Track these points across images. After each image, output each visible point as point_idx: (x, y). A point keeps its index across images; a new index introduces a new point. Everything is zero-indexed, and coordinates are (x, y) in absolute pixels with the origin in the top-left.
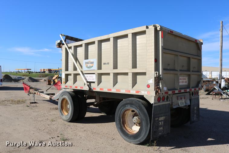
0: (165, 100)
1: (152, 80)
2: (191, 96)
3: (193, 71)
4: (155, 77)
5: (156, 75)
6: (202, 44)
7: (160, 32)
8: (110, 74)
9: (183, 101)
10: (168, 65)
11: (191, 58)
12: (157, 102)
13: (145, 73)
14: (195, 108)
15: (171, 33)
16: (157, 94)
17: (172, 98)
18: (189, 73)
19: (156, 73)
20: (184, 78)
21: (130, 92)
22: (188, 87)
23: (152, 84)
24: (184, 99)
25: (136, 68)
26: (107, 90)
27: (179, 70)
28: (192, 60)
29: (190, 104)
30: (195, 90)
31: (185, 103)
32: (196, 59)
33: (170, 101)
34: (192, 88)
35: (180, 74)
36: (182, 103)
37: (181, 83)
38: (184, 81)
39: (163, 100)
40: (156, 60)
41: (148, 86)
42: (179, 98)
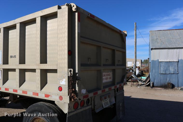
0: (85, 105)
1: (64, 80)
2: (116, 92)
3: (117, 65)
4: (68, 77)
5: (69, 73)
6: (126, 35)
7: (77, 14)
8: (16, 70)
9: (108, 100)
10: (89, 59)
11: (116, 51)
12: (74, 110)
13: (56, 70)
14: (121, 105)
15: (92, 18)
16: (73, 100)
17: (94, 100)
18: (113, 67)
19: (70, 71)
20: (108, 73)
21: (38, 95)
22: (113, 83)
23: (65, 85)
24: (109, 97)
25: (46, 63)
26: (12, 91)
27: (102, 65)
28: (117, 53)
29: (115, 102)
30: (120, 85)
31: (110, 102)
32: (121, 51)
33: (91, 104)
34: (118, 84)
35: (103, 70)
36: (106, 103)
37: (105, 81)
38: (108, 77)
39: (82, 106)
40: (71, 53)
41: (60, 89)
42: (103, 98)
